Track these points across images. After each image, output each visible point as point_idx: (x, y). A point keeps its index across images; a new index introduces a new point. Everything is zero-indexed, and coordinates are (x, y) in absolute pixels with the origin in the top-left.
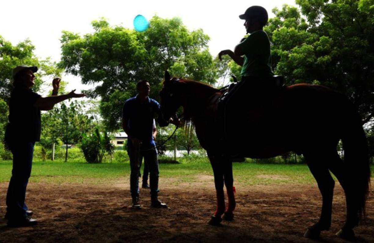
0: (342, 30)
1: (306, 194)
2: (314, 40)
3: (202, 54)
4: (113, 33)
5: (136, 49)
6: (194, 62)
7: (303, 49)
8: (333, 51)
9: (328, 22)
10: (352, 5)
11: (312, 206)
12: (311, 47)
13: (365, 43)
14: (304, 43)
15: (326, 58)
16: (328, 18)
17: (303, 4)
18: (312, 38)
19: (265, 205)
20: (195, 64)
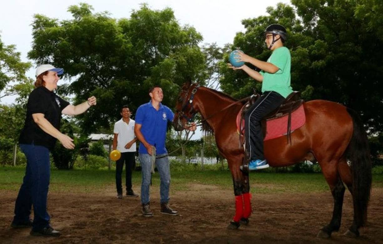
0: (337, 35)
1: (306, 202)
2: (309, 44)
3: (193, 52)
4: (95, 23)
5: (122, 43)
6: (184, 60)
7: (298, 52)
8: (327, 56)
9: (323, 25)
10: (348, 10)
11: (315, 212)
12: (306, 50)
13: (359, 49)
14: (299, 45)
15: (321, 63)
16: (323, 21)
17: (299, 4)
18: (307, 41)
19: (273, 212)
20: (185, 62)
